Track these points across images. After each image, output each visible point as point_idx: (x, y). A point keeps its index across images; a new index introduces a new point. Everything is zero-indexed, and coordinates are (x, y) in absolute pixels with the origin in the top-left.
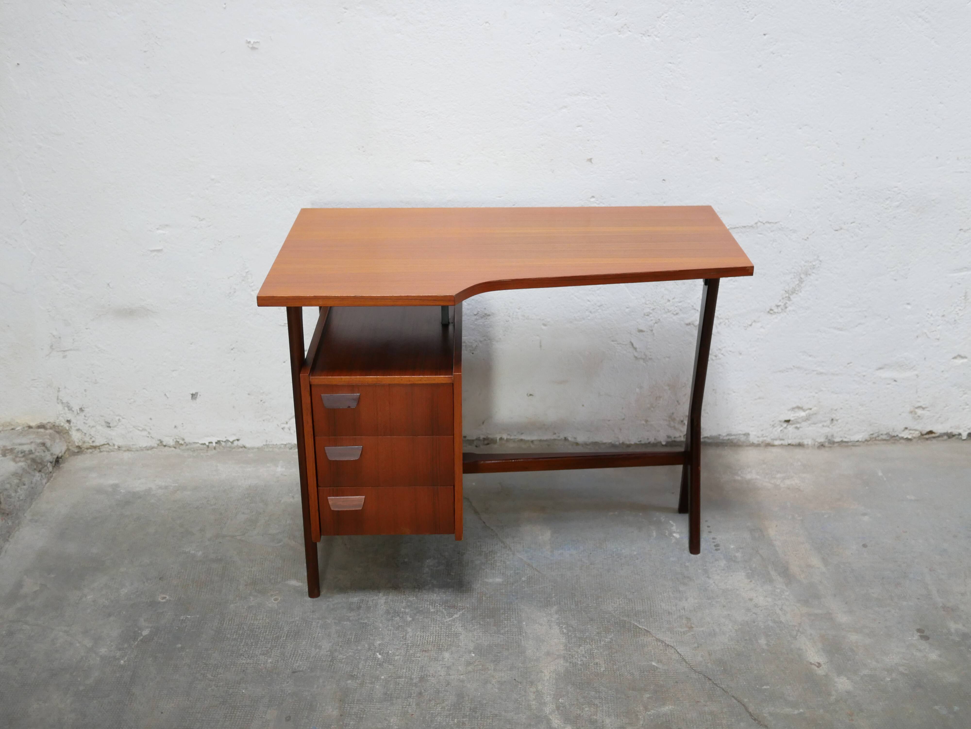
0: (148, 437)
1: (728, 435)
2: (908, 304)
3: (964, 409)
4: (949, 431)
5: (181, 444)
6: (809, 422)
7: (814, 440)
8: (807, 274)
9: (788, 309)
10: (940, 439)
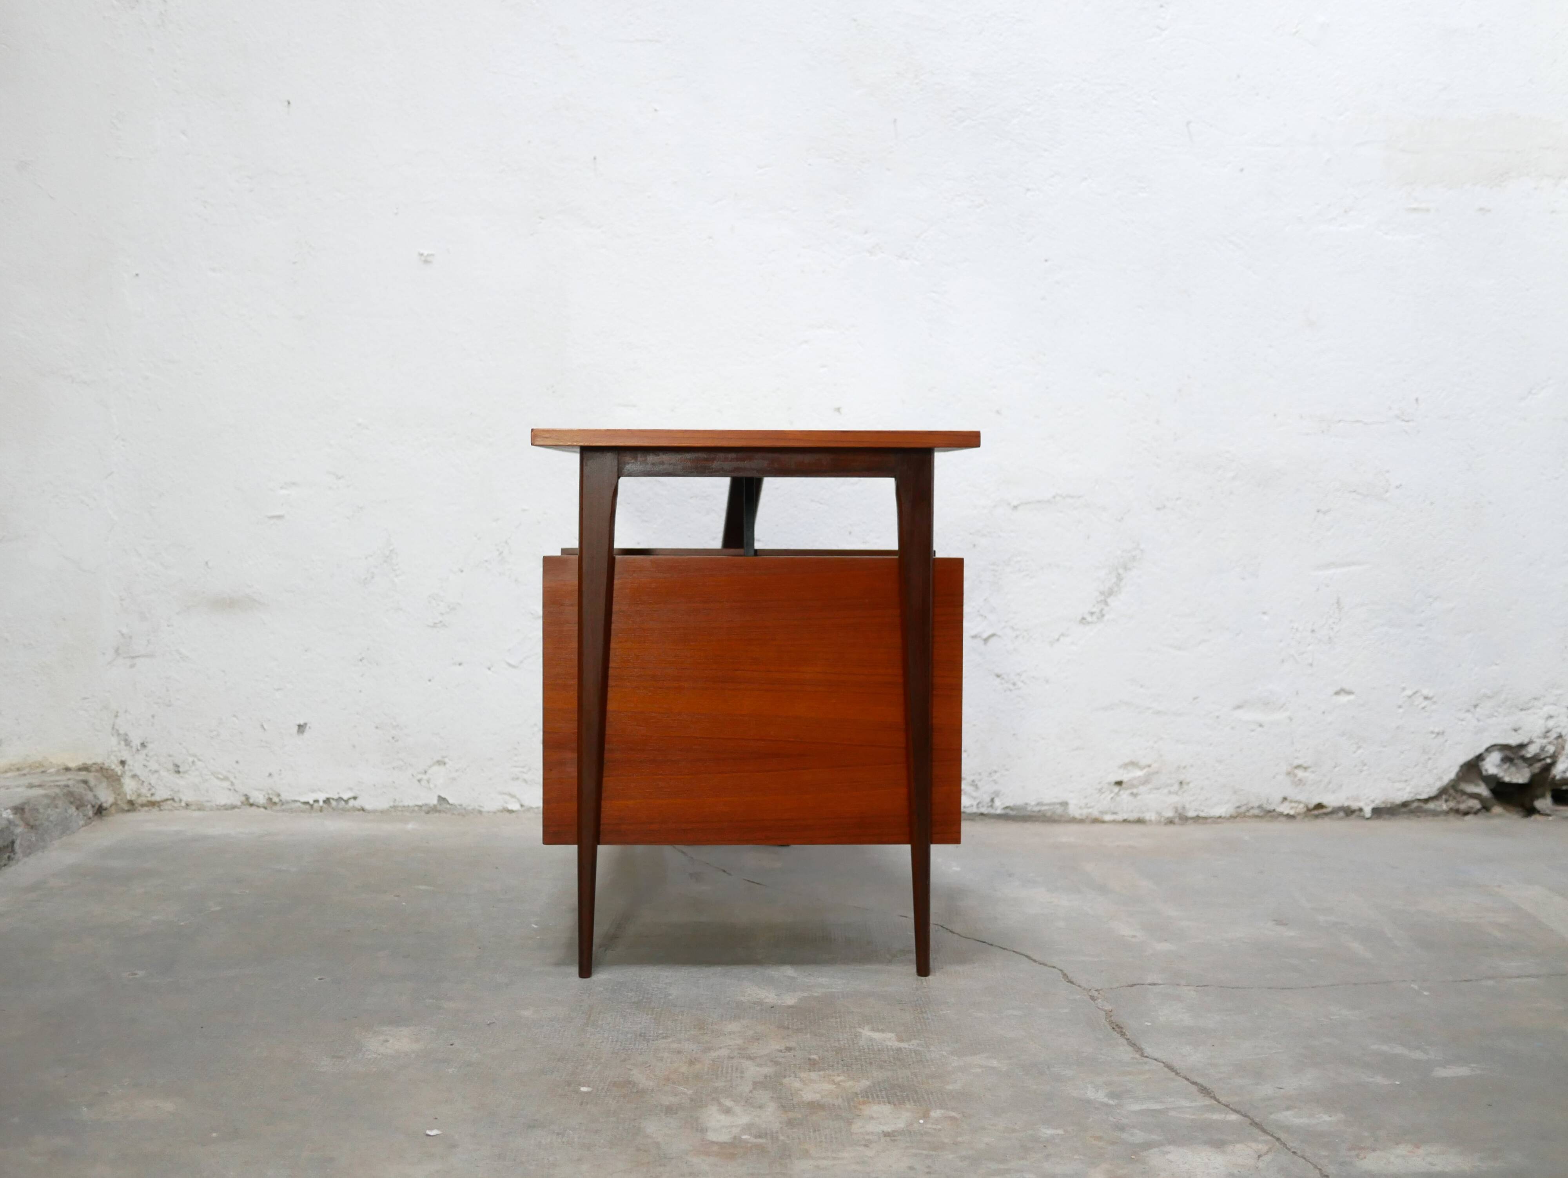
0: (230, 790)
1: (1038, 804)
2: (1264, 613)
3: (1361, 771)
4: (1346, 804)
5: (275, 804)
6: (1150, 786)
7: (1159, 814)
8: (1126, 568)
9: (1106, 618)
10: (1334, 816)
